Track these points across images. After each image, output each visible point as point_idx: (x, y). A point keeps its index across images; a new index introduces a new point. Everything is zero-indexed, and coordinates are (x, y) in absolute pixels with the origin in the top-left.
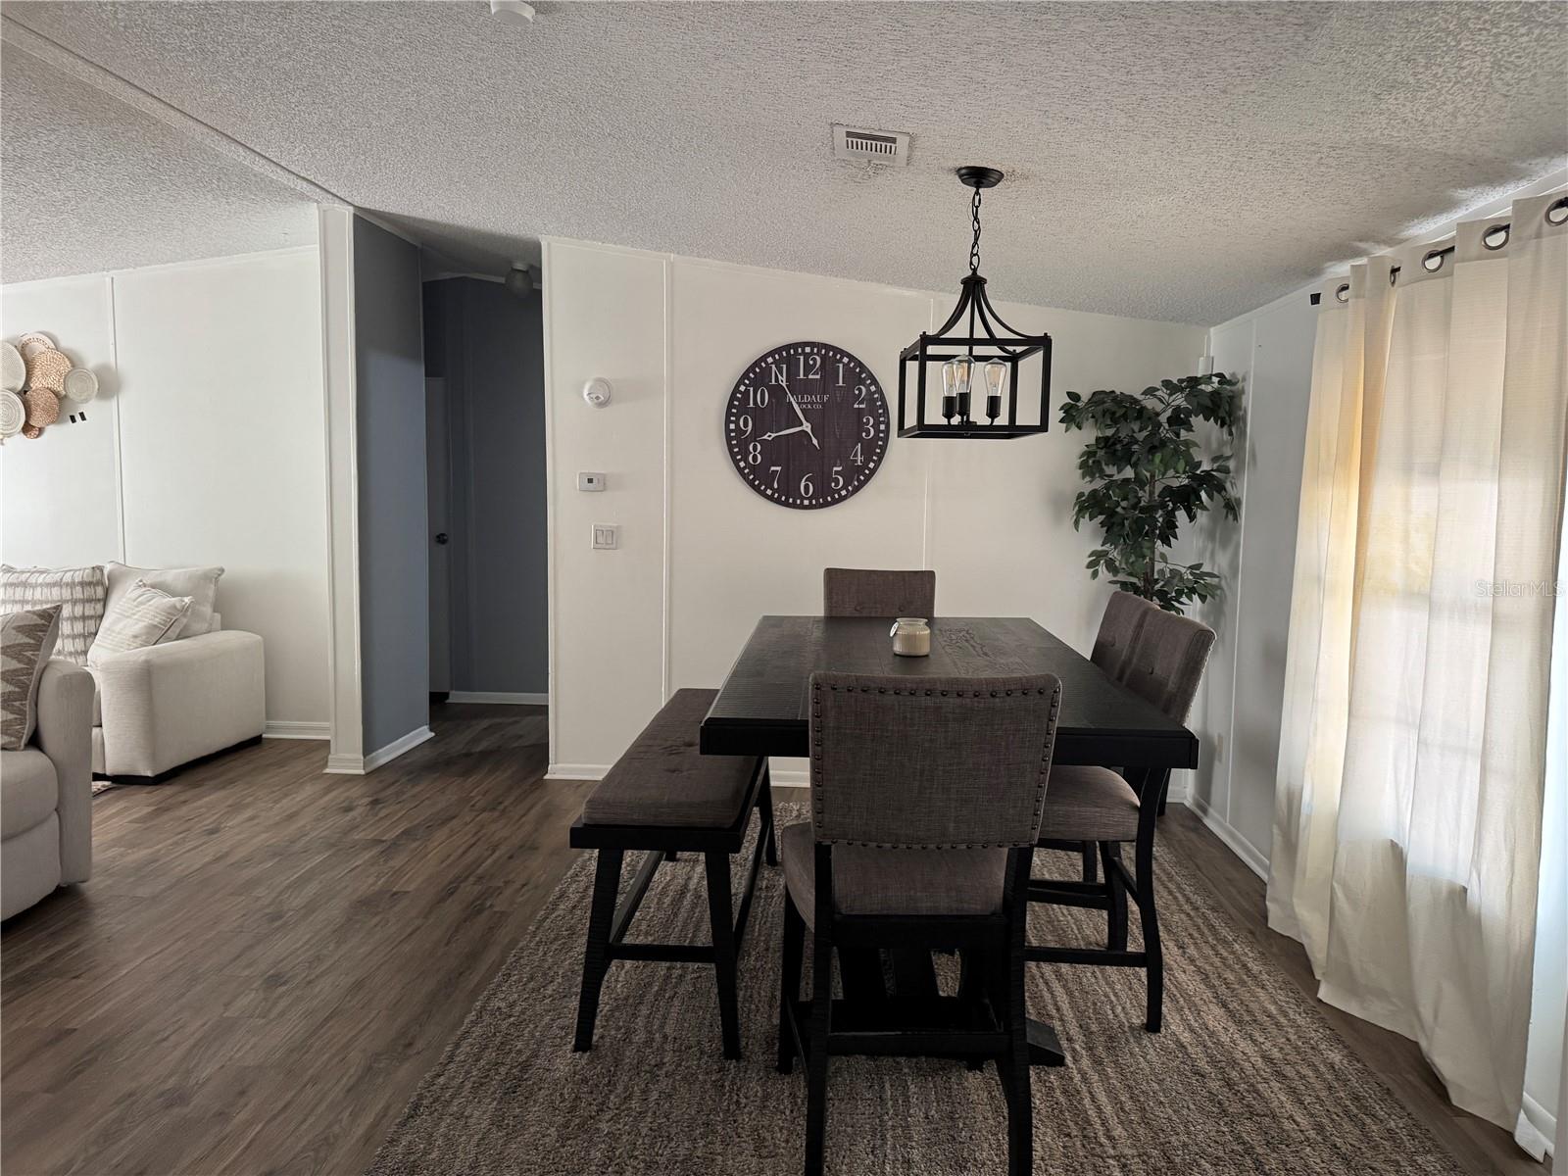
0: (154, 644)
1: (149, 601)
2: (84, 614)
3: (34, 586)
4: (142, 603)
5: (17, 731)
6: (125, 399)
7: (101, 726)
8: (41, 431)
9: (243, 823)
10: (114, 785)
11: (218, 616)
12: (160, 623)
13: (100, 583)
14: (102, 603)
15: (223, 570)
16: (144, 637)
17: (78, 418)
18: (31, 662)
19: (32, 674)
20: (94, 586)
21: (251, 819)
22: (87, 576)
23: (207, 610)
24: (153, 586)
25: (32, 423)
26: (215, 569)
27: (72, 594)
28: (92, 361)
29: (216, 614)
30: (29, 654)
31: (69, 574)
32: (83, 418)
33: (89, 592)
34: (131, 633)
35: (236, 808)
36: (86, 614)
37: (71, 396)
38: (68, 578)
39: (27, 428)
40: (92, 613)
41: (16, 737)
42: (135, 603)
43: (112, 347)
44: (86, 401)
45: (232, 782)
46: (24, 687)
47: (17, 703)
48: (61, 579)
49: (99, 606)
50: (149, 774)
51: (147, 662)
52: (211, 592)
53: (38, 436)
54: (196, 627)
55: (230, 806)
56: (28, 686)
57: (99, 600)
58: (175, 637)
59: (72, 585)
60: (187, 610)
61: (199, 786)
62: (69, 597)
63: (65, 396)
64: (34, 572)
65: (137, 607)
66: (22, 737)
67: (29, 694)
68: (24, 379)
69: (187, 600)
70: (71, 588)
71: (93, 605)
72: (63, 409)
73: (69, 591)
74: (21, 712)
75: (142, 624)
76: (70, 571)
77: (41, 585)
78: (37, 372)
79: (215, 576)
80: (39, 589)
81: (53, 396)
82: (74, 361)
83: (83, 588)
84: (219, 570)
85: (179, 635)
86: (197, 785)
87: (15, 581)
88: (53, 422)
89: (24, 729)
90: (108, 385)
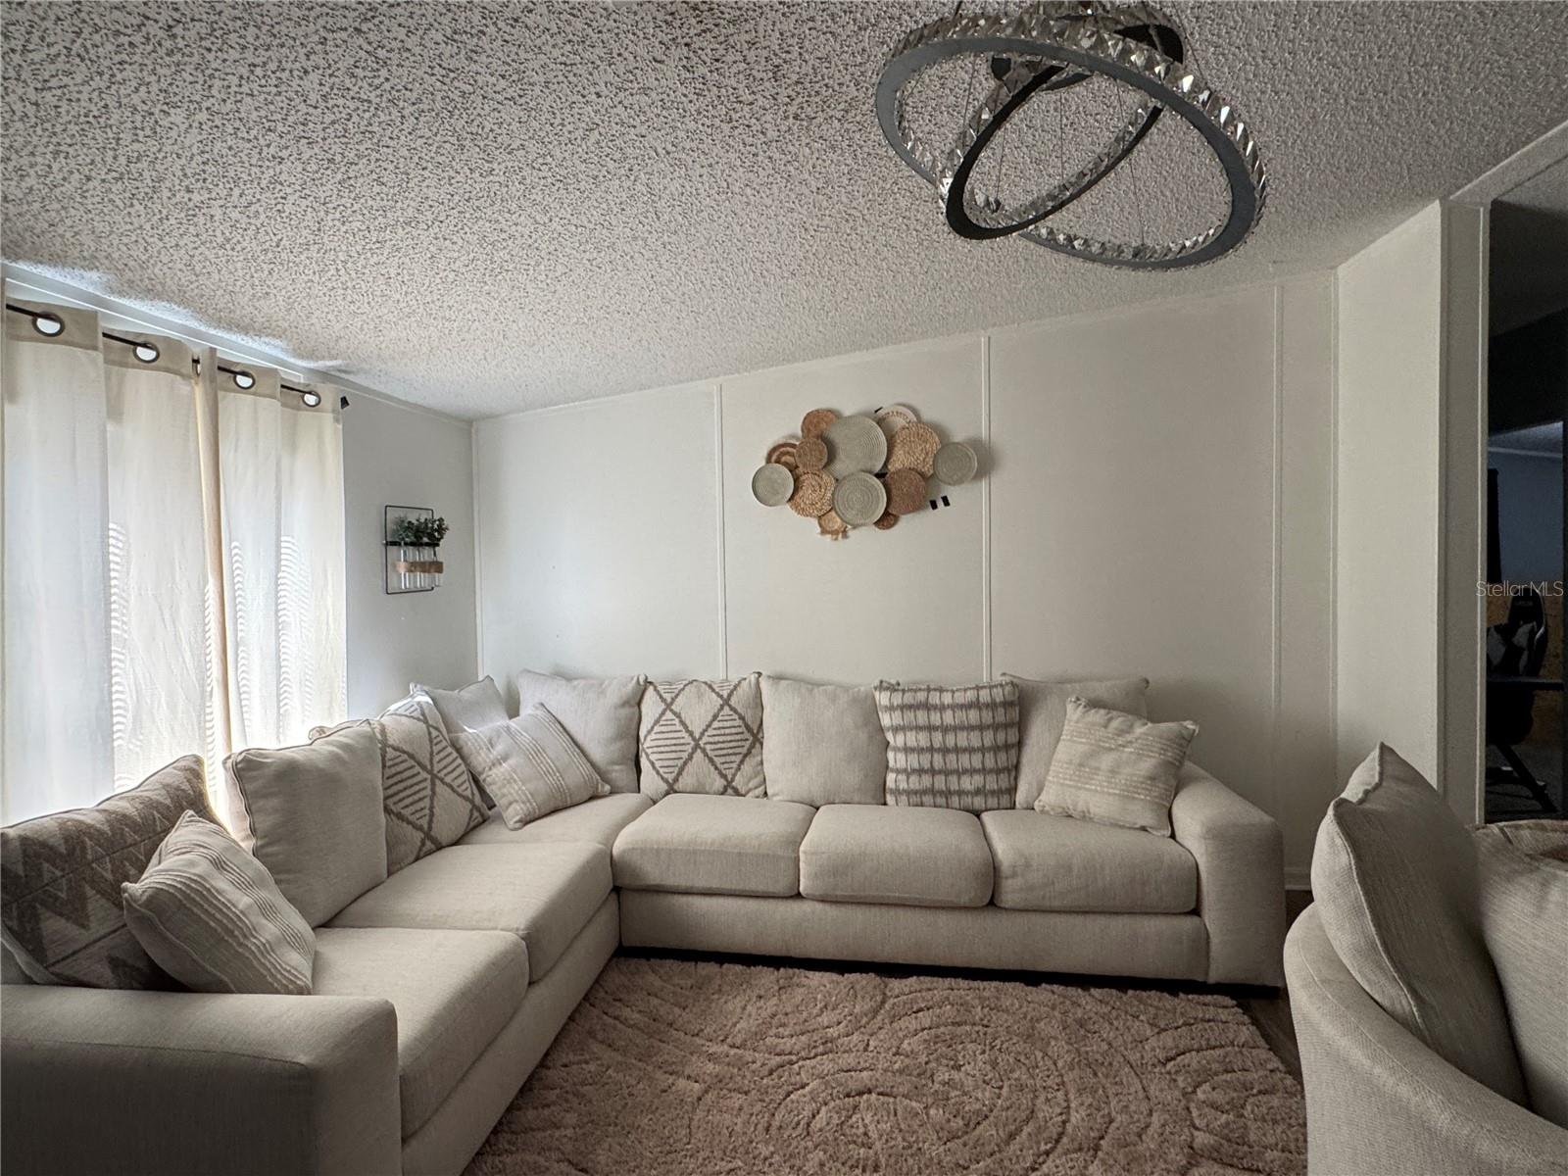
3: (939, 708)
6: (999, 479)
8: (897, 520)
14: (1020, 727)
15: (1147, 682)
17: (940, 504)
20: (1012, 706)
25: (891, 511)
27: (993, 718)
28: (961, 434)
32: (946, 503)
37: (939, 476)
39: (883, 519)
40: (1012, 741)
43: (985, 418)
44: (953, 482)
48: (978, 699)
53: (891, 527)
57: (1017, 724)
62: (990, 722)
63: (931, 477)
64: (933, 689)
68: (884, 459)
72: (924, 493)
77: (949, 707)
78: (900, 449)
79: (1143, 690)
80: (949, 712)
81: (919, 478)
82: (944, 437)
83: (1004, 709)
87: (905, 702)
88: (911, 509)
90: (980, 461)
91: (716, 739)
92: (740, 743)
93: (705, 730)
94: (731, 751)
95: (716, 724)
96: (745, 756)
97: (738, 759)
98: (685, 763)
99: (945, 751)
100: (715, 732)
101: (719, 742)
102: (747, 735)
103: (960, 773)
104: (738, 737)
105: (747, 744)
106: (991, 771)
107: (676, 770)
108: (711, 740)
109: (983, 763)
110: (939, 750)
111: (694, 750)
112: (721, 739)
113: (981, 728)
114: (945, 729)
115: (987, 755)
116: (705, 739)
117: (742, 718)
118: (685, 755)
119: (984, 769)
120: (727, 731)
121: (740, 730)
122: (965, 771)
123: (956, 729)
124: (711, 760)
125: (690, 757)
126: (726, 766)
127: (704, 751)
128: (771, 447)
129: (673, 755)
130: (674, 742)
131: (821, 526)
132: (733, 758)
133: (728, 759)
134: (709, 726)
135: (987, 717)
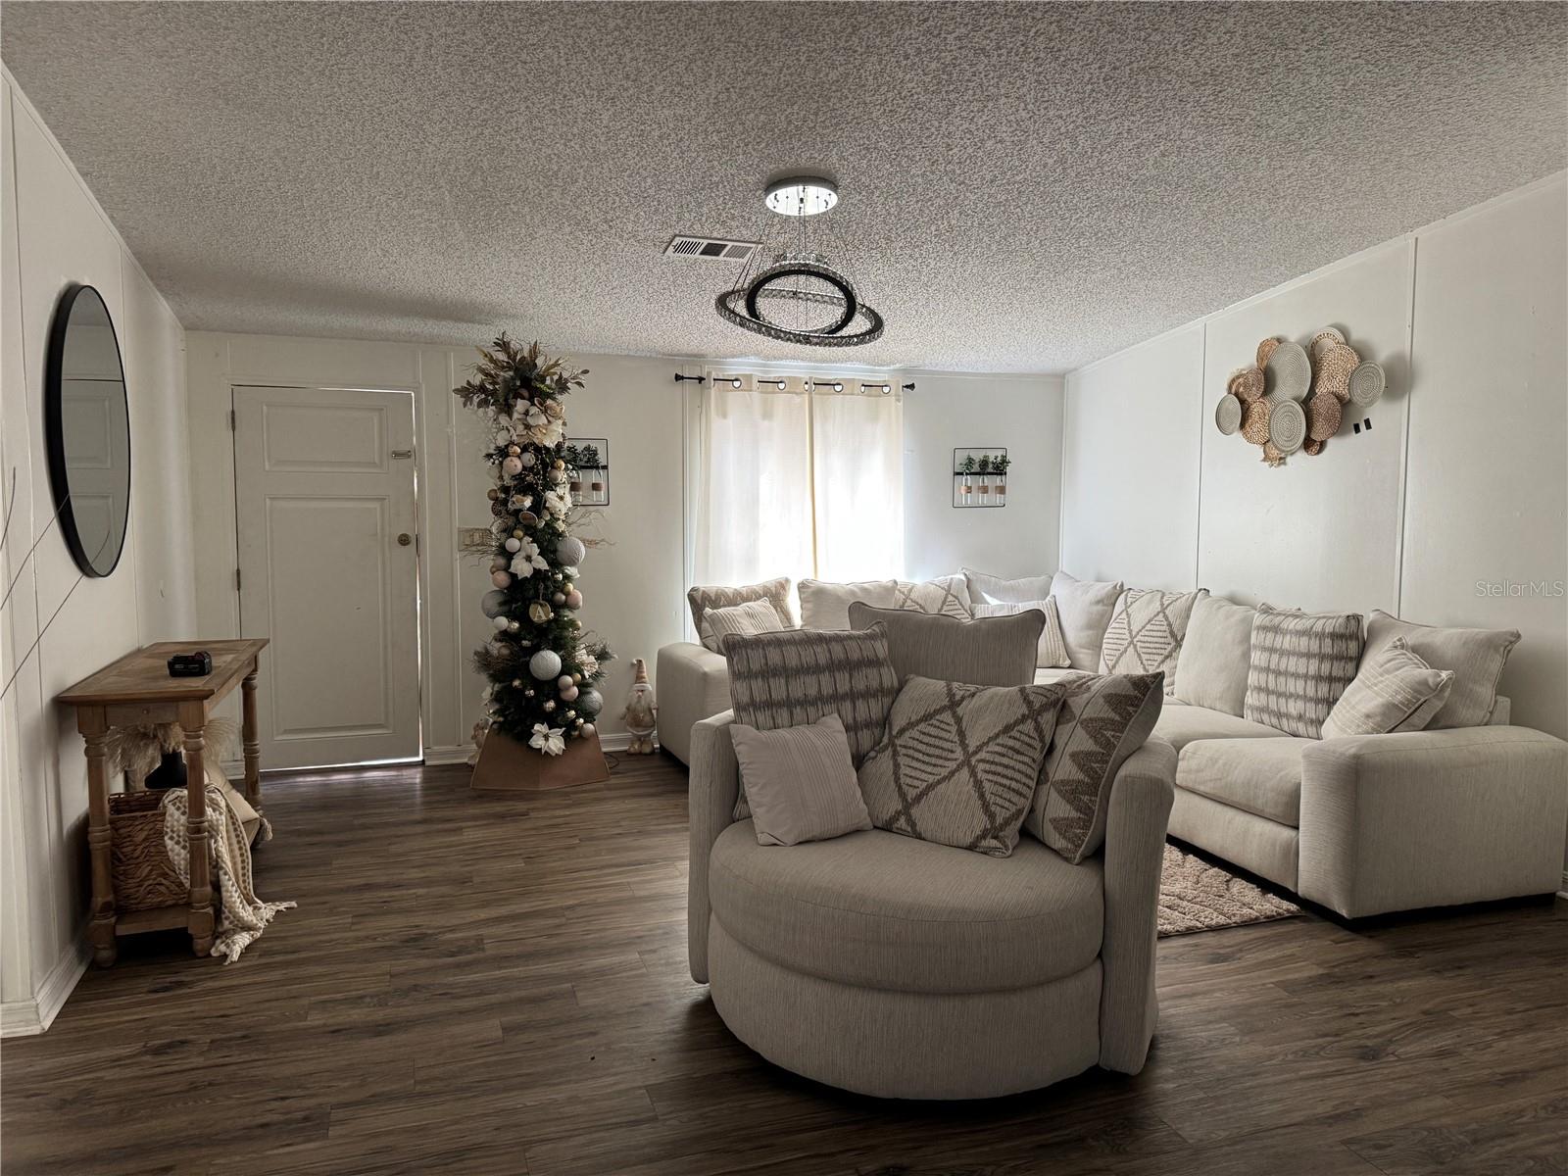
0: (1390, 732)
1: (1398, 669)
2: (1330, 673)
3: (1284, 632)
4: (1388, 672)
5: (1076, 835)
6: (1418, 398)
7: (1297, 828)
8: (1322, 445)
9: (1423, 1056)
10: (1303, 913)
11: (1505, 702)
12: (1403, 704)
13: (1354, 636)
14: (1354, 663)
15: (1518, 636)
16: (1379, 719)
17: (1363, 427)
18: (1109, 746)
19: (1107, 762)
20: (1346, 640)
21: (1442, 1054)
22: (1340, 625)
23: (1486, 692)
24: (1415, 650)
25: (1313, 436)
26: (1506, 633)
27: (1320, 647)
28: (1383, 353)
29: (1500, 699)
30: (1109, 734)
31: (1322, 621)
32: (1368, 426)
33: (1340, 646)
34: (1364, 710)
35: (1435, 1019)
36: (1334, 674)
37: (1355, 399)
38: (1318, 627)
39: (1308, 444)
40: (1341, 674)
41: (1073, 842)
42: (1380, 670)
43: (1409, 330)
44: (1371, 403)
45: (1459, 966)
46: (1096, 778)
47: (1086, 798)
48: (1312, 628)
49: (1351, 666)
50: (1344, 913)
51: (1357, 757)
52: (1495, 665)
53: (1319, 452)
54: (1464, 713)
55: (1425, 1013)
56: (1100, 778)
57: (1351, 659)
58: (1423, 726)
59: (1321, 636)
60: (1442, 690)
61: (1411, 955)
62: (1317, 651)
63: (1350, 400)
64: (1289, 615)
65: (1381, 675)
66: (1080, 846)
67: (1100, 789)
68: (1309, 384)
69: (1444, 675)
70: (1320, 639)
71: (1343, 663)
72: (1346, 417)
73: (1318, 642)
74: (1087, 811)
75: (1380, 700)
76: (1324, 617)
77: (1291, 632)
78: (1324, 374)
79: (1506, 644)
80: (1288, 637)
81: (1336, 400)
82: (1363, 354)
83: (1333, 640)
84: (1512, 634)
85: (1428, 725)
86: (1405, 952)
87: (1268, 624)
88: (1333, 434)
89: (1084, 835)
90: (1398, 381)
91: (1146, 639)
92: (1163, 646)
93: (1140, 631)
94: (1154, 651)
95: (1149, 627)
96: (1167, 657)
97: (1160, 658)
98: (1121, 655)
99: (1278, 673)
100: (1147, 633)
101: (1147, 642)
102: (1170, 639)
103: (1289, 696)
104: (1163, 640)
105: (1169, 648)
106: (1311, 699)
107: (1115, 658)
108: (1142, 639)
109: (1305, 689)
110: (1274, 672)
111: (1129, 644)
112: (1149, 639)
113: (1309, 655)
114: (1283, 653)
115: (1309, 682)
116: (1139, 638)
117: (1170, 625)
118: (1122, 648)
119: (1306, 696)
120: (1155, 634)
121: (1165, 634)
122: (1291, 695)
123: (1289, 653)
124: (1139, 655)
125: (1126, 651)
126: (1149, 662)
127: (1135, 646)
128: (1231, 378)
129: (1115, 647)
130: (1117, 636)
131: (1265, 451)
132: (1156, 657)
133: (1152, 657)
134: (1144, 627)
135: (1314, 646)
